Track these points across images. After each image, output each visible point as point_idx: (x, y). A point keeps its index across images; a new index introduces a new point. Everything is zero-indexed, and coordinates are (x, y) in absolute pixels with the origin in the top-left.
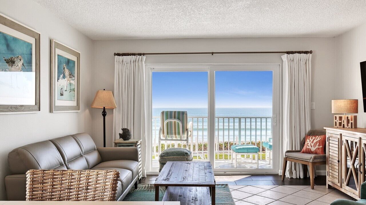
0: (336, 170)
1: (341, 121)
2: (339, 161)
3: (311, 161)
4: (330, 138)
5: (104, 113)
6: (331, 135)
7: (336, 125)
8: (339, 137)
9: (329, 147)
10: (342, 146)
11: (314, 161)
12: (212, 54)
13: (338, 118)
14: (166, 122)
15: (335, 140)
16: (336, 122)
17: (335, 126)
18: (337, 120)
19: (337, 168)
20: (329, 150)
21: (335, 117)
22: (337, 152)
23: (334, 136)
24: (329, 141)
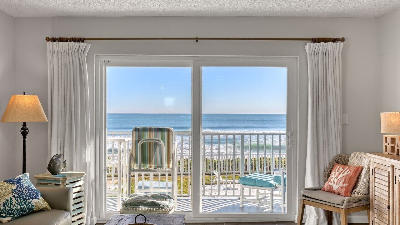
0: (384, 220)
1: (393, 145)
2: (389, 208)
3: (343, 207)
4: (376, 170)
5: (25, 130)
6: (377, 166)
7: (386, 151)
8: (390, 169)
9: (375, 184)
10: (395, 185)
11: (347, 207)
12: (197, 41)
13: (389, 141)
14: (142, 143)
15: (384, 174)
16: (386, 146)
17: (384, 152)
18: (387, 143)
19: (387, 217)
20: (375, 189)
21: (384, 139)
22: (387, 193)
23: (383, 167)
24: (375, 175)
